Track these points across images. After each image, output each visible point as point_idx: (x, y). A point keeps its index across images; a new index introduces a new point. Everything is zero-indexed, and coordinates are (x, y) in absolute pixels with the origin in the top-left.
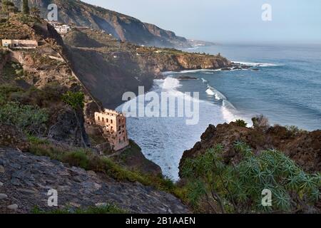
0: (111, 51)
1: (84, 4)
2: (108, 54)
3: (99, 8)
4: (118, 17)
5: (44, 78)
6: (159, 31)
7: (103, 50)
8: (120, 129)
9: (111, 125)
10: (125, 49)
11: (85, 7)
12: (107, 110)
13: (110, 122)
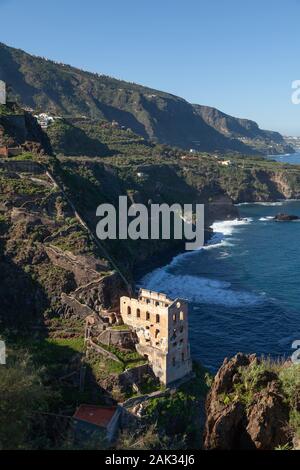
0: (132, 162)
1: (77, 71)
2: (126, 169)
3: (103, 77)
4: (141, 95)
5: (19, 222)
6: (223, 120)
7: (116, 161)
8: (174, 336)
9: (157, 326)
10: (158, 158)
11: (79, 77)
12: (145, 293)
13: (153, 319)
